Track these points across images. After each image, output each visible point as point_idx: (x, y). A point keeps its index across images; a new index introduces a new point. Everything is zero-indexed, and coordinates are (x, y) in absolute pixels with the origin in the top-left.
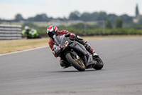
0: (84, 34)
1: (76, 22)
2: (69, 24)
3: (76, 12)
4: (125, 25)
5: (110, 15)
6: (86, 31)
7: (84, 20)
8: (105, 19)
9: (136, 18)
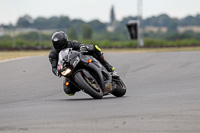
0: (39, 47)
1: (27, 31)
2: (17, 32)
3: (26, 16)
4: (96, 35)
5: (75, 21)
6: (41, 43)
7: (39, 29)
8: (68, 26)
9: (110, 24)
